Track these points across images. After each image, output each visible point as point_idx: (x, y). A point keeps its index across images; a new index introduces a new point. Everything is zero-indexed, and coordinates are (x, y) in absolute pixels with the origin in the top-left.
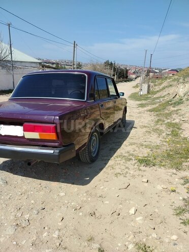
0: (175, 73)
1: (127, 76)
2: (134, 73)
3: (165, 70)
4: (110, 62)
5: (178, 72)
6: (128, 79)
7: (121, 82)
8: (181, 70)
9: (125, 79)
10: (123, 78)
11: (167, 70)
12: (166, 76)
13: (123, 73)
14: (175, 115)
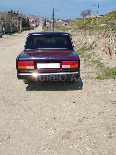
0: (67, 23)
1: (29, 25)
2: (33, 22)
3: (58, 20)
4: (13, 11)
5: (69, 22)
6: (30, 28)
7: (25, 30)
8: (71, 20)
9: (28, 28)
10: (26, 27)
11: (60, 21)
12: (60, 25)
13: (26, 22)
14: (93, 56)
